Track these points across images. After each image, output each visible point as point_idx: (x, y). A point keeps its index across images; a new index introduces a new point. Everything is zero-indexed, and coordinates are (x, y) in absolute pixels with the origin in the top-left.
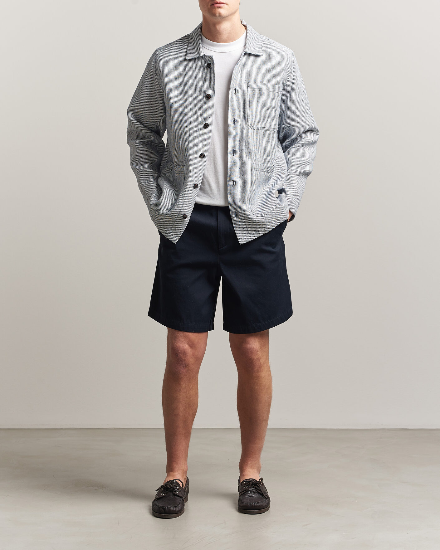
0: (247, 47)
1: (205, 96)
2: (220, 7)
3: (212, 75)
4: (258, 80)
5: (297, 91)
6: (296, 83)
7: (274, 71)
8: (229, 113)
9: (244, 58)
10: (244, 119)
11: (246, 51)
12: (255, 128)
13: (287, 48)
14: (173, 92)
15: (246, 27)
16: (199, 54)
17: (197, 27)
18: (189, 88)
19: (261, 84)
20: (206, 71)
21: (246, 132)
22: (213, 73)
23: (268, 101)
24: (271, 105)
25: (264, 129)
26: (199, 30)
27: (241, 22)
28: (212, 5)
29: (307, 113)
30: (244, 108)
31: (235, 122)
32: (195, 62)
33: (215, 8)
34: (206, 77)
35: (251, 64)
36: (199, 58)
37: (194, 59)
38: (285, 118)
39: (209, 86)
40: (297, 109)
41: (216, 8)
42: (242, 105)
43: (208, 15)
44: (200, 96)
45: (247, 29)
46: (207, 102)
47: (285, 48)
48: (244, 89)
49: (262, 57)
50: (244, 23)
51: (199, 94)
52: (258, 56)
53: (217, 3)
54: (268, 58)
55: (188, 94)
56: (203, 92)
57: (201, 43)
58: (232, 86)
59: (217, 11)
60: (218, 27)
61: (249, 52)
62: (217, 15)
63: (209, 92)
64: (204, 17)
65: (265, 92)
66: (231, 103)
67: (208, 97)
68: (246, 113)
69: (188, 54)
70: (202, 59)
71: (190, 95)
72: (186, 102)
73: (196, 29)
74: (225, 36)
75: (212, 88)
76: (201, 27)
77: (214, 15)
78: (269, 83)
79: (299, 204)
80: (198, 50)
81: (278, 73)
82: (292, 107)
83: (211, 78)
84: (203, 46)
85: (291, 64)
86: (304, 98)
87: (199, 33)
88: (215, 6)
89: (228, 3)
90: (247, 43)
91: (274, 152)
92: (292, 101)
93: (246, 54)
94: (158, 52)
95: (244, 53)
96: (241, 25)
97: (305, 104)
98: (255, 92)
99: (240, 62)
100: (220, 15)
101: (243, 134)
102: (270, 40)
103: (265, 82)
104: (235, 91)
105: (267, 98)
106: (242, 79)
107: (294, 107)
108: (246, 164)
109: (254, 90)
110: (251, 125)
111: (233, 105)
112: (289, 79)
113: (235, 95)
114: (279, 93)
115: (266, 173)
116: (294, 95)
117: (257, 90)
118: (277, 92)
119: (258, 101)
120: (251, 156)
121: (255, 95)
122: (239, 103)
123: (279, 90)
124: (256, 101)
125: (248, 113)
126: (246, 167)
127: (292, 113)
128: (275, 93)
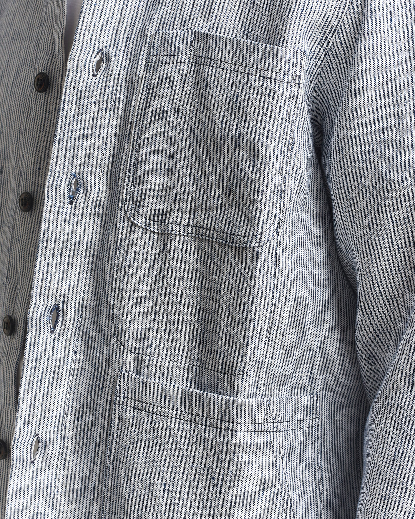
4: (200, 21)
8: (54, 151)
12: (154, 226)
31: (77, 189)
48: (136, 54)
66: (69, 109)
104: (98, 64)
107: (355, 150)
108: (96, 372)
109: (172, 60)
110: (138, 213)
111: (75, 119)
112: (341, 23)
113: (94, 75)
114: (273, 81)
115: (196, 425)
116: (353, 96)
117: (183, 61)
118: (266, 73)
119: (180, 110)
120: (119, 343)
121: (171, 85)
122: (104, 113)
123: (275, 66)
124: (173, 111)
125: (133, 157)
126: (94, 388)
127: (348, 179)
128: (253, 79)
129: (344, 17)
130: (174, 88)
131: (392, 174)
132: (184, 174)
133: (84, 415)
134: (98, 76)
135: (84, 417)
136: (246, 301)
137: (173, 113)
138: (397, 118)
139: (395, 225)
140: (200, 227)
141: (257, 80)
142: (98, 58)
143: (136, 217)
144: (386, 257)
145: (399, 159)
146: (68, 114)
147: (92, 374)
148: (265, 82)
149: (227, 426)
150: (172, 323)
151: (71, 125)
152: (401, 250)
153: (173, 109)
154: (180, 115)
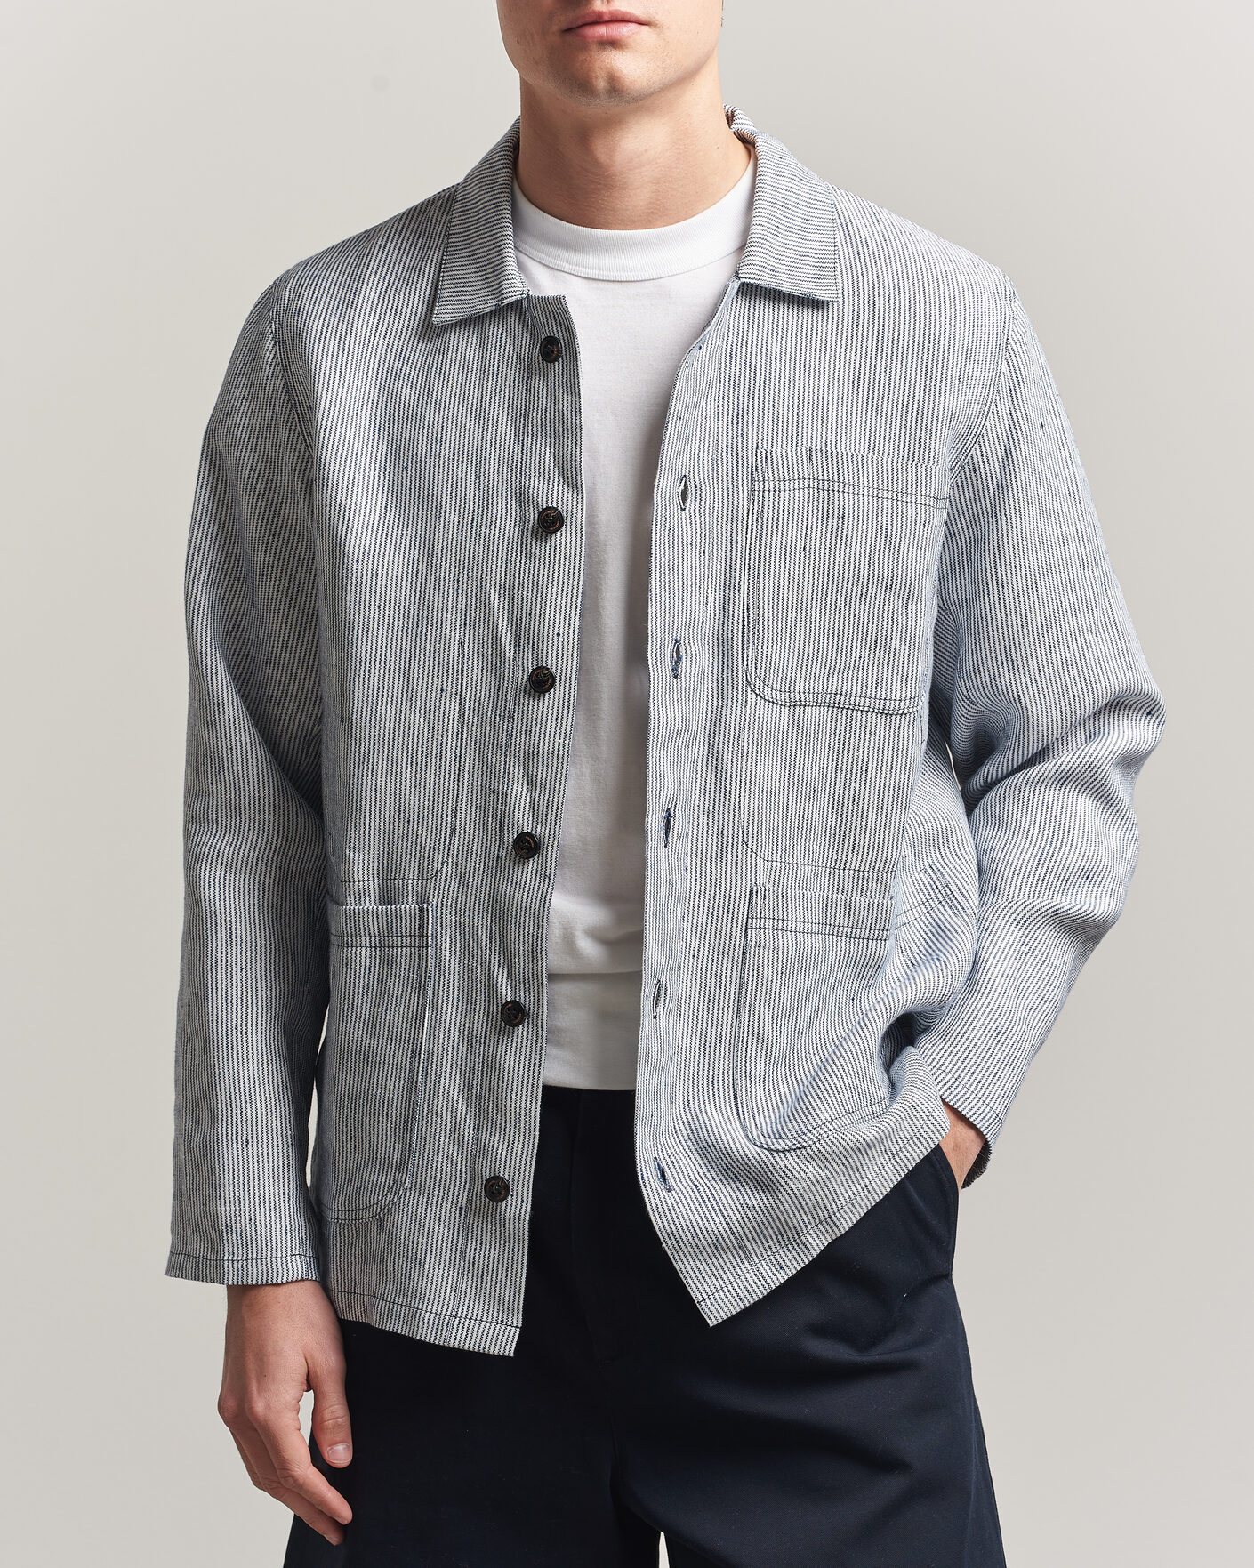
0: (756, 254)
1: (532, 516)
2: (614, 44)
3: (565, 401)
4: (812, 435)
5: (1033, 492)
6: (1023, 448)
7: (898, 383)
8: (652, 610)
9: (733, 315)
10: (723, 647)
11: (750, 276)
12: (781, 697)
13: (976, 259)
14: (361, 500)
15: (754, 145)
16: (498, 292)
17: (491, 151)
18: (443, 476)
19: (828, 456)
20: (538, 383)
21: (731, 719)
22: (573, 388)
23: (863, 548)
24: (882, 570)
25: (838, 704)
26: (502, 164)
27: (730, 118)
28: (568, 30)
29: (1090, 610)
30: (728, 586)
31: (679, 658)
32: (481, 336)
33: (584, 46)
34: (536, 417)
35: (774, 345)
36: (499, 312)
37: (474, 322)
38: (968, 640)
39: (550, 462)
40: (1033, 589)
41: (594, 47)
42: (718, 567)
43: (547, 87)
44: (506, 521)
45: (756, 159)
46: (542, 549)
47: (964, 256)
48: (731, 480)
49: (833, 312)
50: (744, 123)
51: (497, 509)
52: (814, 304)
53: (599, 20)
54: (867, 315)
55: (439, 511)
56: (522, 497)
57: (510, 231)
58: (666, 463)
59: (598, 64)
60: (600, 151)
61: (764, 280)
62: (601, 84)
63: (554, 494)
64: (529, 98)
65: (848, 501)
66: (662, 555)
67: (550, 522)
68: (738, 612)
69: (444, 294)
70: (513, 320)
71: (453, 517)
72: (431, 554)
73: (486, 160)
74: (638, 196)
75: (569, 473)
76: (512, 146)
77: (583, 85)
78: (873, 448)
79: (1019, 1082)
80: (494, 272)
81: (919, 394)
82: (1008, 581)
83: (561, 419)
84: (521, 244)
85: (992, 346)
86: (1072, 529)
87: (502, 178)
88: (584, 37)
89: (659, 17)
90: (756, 231)
91: (894, 830)
92: (1007, 551)
93: (750, 291)
94: (291, 286)
95: (736, 285)
96: (726, 134)
97: (1076, 562)
98: (795, 497)
99: (712, 334)
100: (615, 87)
101: (715, 727)
102: (884, 214)
103: (850, 444)
104: (684, 494)
105: (861, 534)
106: (723, 424)
107: (1020, 582)
108: (718, 891)
109: (787, 486)
110: (764, 682)
111: (671, 568)
112: (984, 431)
113: (683, 510)
114: (928, 508)
115: (839, 938)
116: (1018, 518)
117: (801, 487)
118: (919, 499)
119: (808, 549)
120: (749, 850)
121: (791, 518)
122: (702, 557)
123: (928, 490)
124: (798, 551)
125: (751, 612)
126: (716, 912)
127: (1009, 618)
128: (904, 507)
129: (987, 423)
130: (795, 522)
131: (1063, 605)
132: (817, 629)
133: (702, 950)
134: (687, 509)
135: (701, 953)
136: (902, 780)
137: (798, 553)
138: (1061, 540)
139: (1070, 667)
140: (836, 694)
141: (909, 507)
142: (682, 487)
143: (762, 687)
144: (1058, 706)
145: (1069, 588)
146: (662, 562)
147: (713, 894)
148: (919, 509)
149: (876, 935)
150: (805, 817)
151: (667, 575)
152: (1077, 698)
153: (798, 548)
154: (808, 556)
